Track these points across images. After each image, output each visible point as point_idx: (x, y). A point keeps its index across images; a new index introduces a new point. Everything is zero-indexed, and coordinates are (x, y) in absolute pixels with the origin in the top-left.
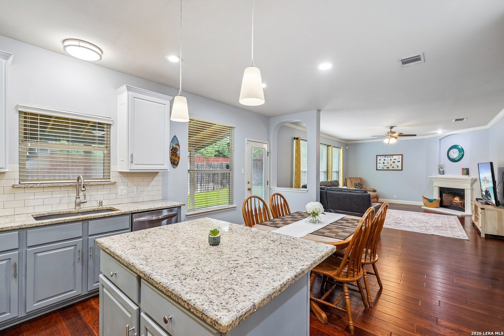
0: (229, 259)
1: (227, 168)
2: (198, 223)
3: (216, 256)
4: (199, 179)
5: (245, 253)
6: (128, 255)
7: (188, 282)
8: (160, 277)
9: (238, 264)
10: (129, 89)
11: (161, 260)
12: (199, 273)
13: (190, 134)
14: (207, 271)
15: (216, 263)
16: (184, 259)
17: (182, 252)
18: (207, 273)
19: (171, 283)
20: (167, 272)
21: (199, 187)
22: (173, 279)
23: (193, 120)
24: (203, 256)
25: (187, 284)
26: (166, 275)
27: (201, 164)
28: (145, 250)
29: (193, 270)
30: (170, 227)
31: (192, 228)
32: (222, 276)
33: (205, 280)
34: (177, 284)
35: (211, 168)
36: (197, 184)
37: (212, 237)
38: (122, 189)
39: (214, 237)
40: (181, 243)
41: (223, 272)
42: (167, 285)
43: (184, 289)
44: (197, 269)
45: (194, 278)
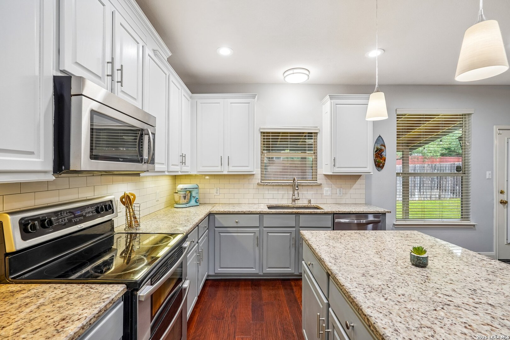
0: (437, 290)
1: (457, 171)
2: (403, 236)
3: (417, 279)
4: (417, 184)
5: (470, 292)
6: (321, 251)
7: (372, 296)
8: (344, 280)
9: (451, 301)
10: (331, 98)
11: (349, 263)
12: (388, 291)
13: (399, 132)
14: (399, 293)
15: (415, 288)
16: (374, 270)
17: (374, 262)
18: (399, 296)
19: (354, 290)
20: (352, 278)
21: (416, 193)
22: (357, 286)
23: (405, 115)
24: (399, 274)
25: (371, 298)
26: (350, 280)
27: (420, 166)
28: (336, 250)
29: (381, 286)
30: (367, 233)
31: (393, 239)
32: (420, 307)
33: (395, 303)
34: (360, 293)
35: (435, 171)
36: (415, 189)
37: (416, 255)
38: (327, 190)
39: (418, 256)
40: (376, 253)
41: (424, 303)
42: (349, 290)
43: (367, 302)
44: (388, 286)
45: (381, 295)
